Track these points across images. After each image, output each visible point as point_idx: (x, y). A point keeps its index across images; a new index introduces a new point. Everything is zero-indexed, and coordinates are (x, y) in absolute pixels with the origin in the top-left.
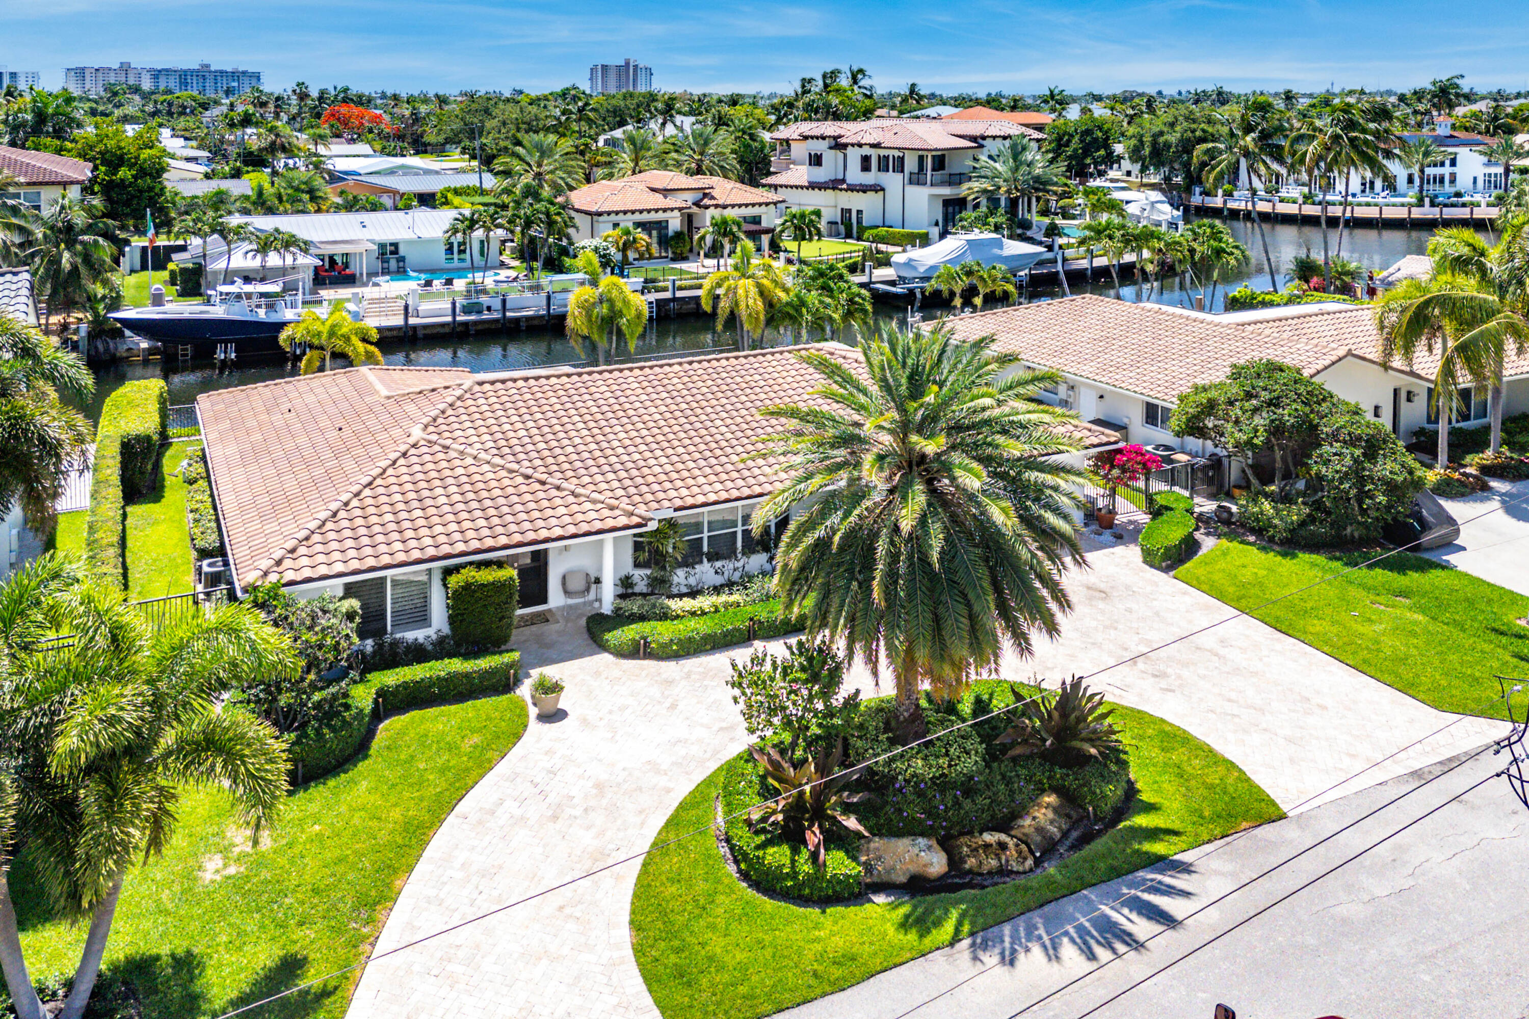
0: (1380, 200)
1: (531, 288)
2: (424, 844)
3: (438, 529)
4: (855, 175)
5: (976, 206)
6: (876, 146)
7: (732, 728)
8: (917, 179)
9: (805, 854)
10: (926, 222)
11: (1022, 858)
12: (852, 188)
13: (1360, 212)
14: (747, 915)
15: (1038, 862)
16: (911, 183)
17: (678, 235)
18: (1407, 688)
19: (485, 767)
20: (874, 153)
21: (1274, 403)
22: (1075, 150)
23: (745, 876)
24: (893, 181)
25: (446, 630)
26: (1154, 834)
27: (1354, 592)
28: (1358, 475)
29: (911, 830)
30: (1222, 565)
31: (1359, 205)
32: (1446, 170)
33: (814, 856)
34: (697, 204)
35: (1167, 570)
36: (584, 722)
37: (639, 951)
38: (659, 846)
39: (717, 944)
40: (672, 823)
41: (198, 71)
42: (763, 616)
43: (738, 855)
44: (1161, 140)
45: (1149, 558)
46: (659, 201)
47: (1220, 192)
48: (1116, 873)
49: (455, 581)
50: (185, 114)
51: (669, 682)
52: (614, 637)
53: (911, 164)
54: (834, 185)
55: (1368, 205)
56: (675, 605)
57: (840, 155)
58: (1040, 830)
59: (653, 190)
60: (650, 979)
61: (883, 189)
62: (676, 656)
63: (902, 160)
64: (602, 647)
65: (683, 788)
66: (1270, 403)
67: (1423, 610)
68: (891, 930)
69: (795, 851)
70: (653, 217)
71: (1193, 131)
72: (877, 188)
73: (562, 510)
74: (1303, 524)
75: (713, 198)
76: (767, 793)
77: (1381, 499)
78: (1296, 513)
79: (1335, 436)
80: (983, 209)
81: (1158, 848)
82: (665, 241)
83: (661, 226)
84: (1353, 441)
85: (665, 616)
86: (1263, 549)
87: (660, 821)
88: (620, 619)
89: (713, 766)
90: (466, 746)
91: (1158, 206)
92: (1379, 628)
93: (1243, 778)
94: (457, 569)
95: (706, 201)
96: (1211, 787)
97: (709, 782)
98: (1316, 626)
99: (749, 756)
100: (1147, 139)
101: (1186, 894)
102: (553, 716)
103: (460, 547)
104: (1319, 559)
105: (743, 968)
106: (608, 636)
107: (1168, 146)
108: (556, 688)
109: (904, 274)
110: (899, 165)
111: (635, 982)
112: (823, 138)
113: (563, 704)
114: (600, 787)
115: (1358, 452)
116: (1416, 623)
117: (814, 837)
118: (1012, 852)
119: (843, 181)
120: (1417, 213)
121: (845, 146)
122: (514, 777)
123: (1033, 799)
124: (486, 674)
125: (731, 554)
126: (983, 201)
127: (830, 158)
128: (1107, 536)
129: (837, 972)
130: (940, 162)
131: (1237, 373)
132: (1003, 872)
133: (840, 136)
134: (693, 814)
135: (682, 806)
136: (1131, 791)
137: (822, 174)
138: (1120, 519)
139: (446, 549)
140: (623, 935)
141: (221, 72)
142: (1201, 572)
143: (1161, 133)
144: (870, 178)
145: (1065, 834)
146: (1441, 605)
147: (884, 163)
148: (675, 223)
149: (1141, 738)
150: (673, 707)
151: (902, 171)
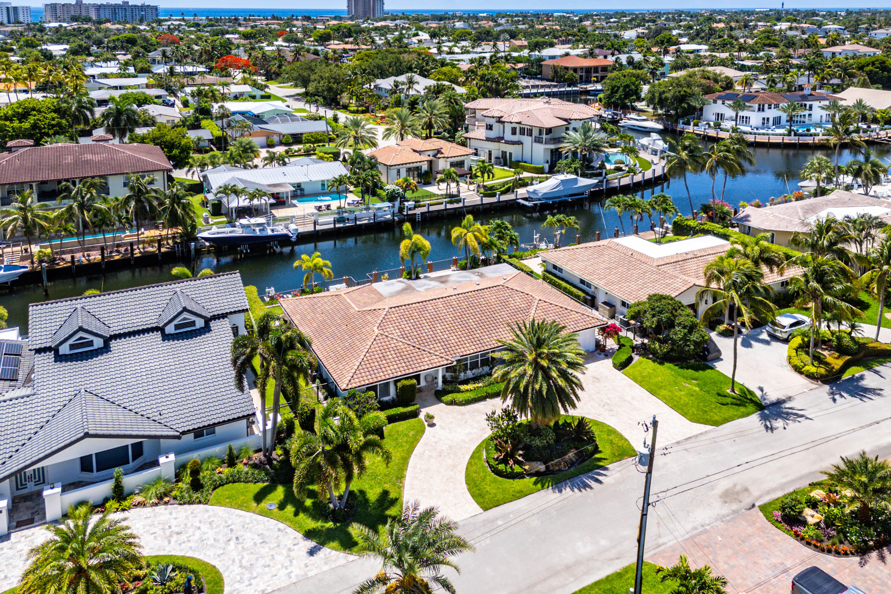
0: (770, 132)
1: (365, 209)
2: (408, 463)
3: (392, 367)
4: (508, 136)
5: (566, 157)
6: (520, 123)
7: (483, 429)
8: (538, 140)
9: (508, 467)
10: (542, 161)
11: (565, 466)
12: (507, 142)
13: (760, 139)
14: (495, 481)
15: (569, 468)
16: (535, 141)
17: (426, 172)
18: (684, 415)
19: (418, 441)
20: (518, 126)
21: (660, 312)
22: (620, 96)
23: (493, 471)
24: (527, 140)
25: (395, 397)
26: (600, 460)
27: (680, 379)
28: (685, 339)
29: (536, 460)
30: (639, 368)
31: (759, 134)
32: (807, 113)
33: (511, 467)
34: (435, 156)
35: (620, 370)
36: (442, 427)
37: (469, 490)
38: (469, 464)
39: (488, 488)
40: (472, 457)
41: (122, 6)
42: (490, 391)
43: (491, 466)
44: (663, 96)
45: (615, 366)
46: (416, 157)
47: (692, 123)
48: (590, 470)
49: (399, 384)
50: (139, 56)
51: (463, 414)
52: (446, 398)
53: (535, 133)
54: (499, 139)
55: (764, 134)
56: (463, 387)
57: (501, 126)
58: (570, 459)
59: (415, 151)
60: (473, 496)
61: (522, 143)
62: (464, 405)
63: (531, 130)
64: (442, 401)
65: (473, 448)
66: (659, 312)
67: (698, 385)
68: (531, 485)
69: (506, 466)
70: (415, 165)
71: (680, 92)
72: (519, 143)
73: (427, 359)
74: (668, 352)
75: (442, 153)
76: (497, 449)
77: (692, 347)
78: (666, 348)
79: (679, 324)
80: (569, 160)
81: (601, 464)
82: (420, 175)
83: (418, 169)
84: (684, 327)
85: (459, 391)
86: (654, 361)
87: (469, 457)
88: (445, 392)
89: (481, 441)
90: (411, 435)
91: (657, 142)
92: (682, 393)
93: (629, 444)
94: (399, 380)
95: (439, 156)
96: (619, 447)
97: (480, 446)
98: (664, 392)
99: (492, 439)
100: (657, 95)
101: (605, 475)
102: (432, 425)
103: (400, 374)
104: (671, 365)
105: (495, 494)
106: (443, 398)
107: (667, 99)
108: (432, 417)
109: (532, 196)
110: (530, 133)
111: (469, 497)
112: (493, 117)
113: (435, 421)
114: (450, 447)
115: (686, 331)
116: (695, 391)
117: (511, 462)
118: (562, 465)
119: (503, 138)
120: (787, 140)
121: (503, 122)
122: (426, 444)
123: (569, 451)
124: (411, 412)
125: (477, 367)
126: (570, 154)
127: (496, 126)
128: (602, 356)
129: (518, 495)
130: (549, 131)
131: (650, 298)
132: (560, 470)
133: (502, 117)
134: (477, 455)
135: (474, 453)
136: (596, 447)
137: (492, 134)
138: (608, 347)
139: (396, 375)
140: (465, 486)
141: (135, 6)
142: (631, 371)
143: (664, 92)
144: (515, 138)
145: (577, 460)
146: (705, 384)
147: (522, 132)
148: (425, 167)
149: (601, 431)
150: (466, 422)
151: (531, 135)
